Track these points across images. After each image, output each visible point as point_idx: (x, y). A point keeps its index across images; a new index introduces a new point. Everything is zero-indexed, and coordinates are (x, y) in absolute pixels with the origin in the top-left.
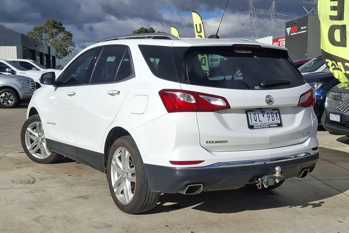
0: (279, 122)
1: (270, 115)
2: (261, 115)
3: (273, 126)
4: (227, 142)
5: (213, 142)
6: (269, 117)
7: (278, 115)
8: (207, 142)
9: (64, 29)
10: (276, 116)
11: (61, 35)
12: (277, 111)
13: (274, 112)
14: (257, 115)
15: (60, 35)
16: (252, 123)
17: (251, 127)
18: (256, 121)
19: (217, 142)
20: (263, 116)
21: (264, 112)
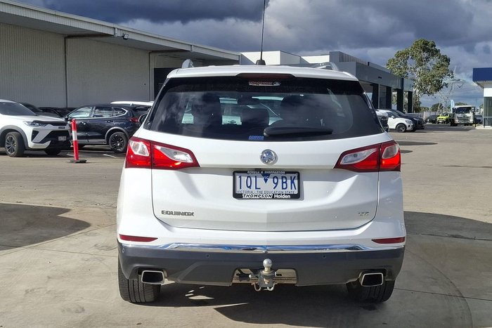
0: (296, 192)
1: (280, 181)
2: (261, 180)
3: (281, 196)
4: (192, 214)
5: (171, 213)
6: (277, 184)
7: (296, 182)
8: (163, 212)
9: (437, 51)
10: (292, 182)
11: (434, 61)
12: (295, 174)
13: (288, 176)
14: (253, 179)
15: (431, 60)
16: (243, 189)
17: (237, 196)
18: (250, 187)
19: (178, 213)
20: (266, 181)
21: (269, 175)
